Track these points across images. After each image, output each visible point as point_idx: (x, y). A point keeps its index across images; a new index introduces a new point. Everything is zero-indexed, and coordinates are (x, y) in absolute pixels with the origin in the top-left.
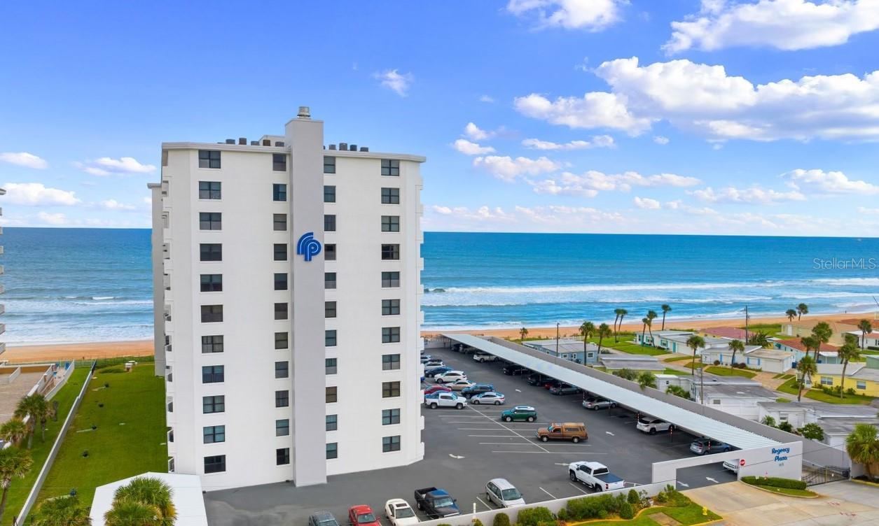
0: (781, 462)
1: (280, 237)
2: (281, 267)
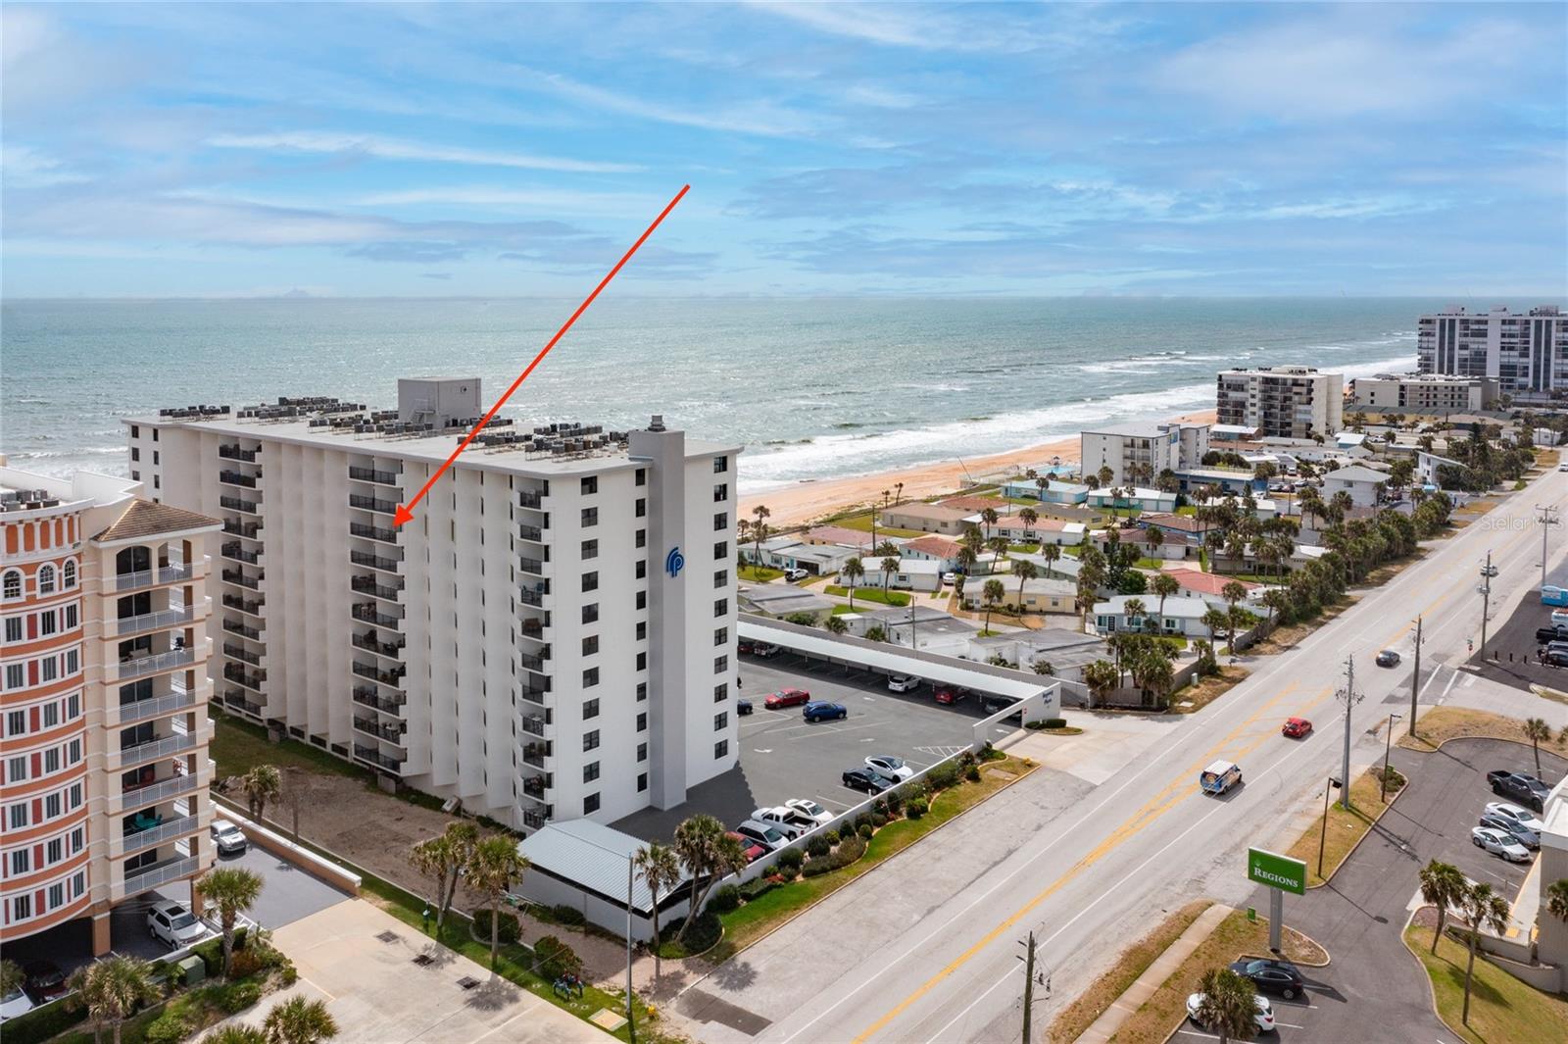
0: (1048, 705)
1: (642, 554)
2: (643, 585)
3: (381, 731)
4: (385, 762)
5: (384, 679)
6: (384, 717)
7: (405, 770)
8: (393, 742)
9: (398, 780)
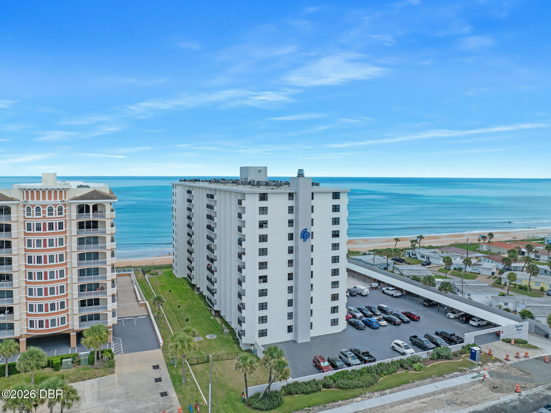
0: (519, 331)
1: (291, 230)
2: (291, 243)
3: (212, 292)
4: (212, 304)
5: (212, 272)
6: (212, 287)
7: (216, 308)
8: (213, 297)
9: (216, 312)
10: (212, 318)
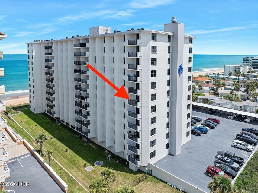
3: (83, 123)
4: (84, 132)
5: (83, 108)
6: (83, 119)
7: (89, 136)
8: (86, 127)
9: (87, 138)
10: (85, 144)
